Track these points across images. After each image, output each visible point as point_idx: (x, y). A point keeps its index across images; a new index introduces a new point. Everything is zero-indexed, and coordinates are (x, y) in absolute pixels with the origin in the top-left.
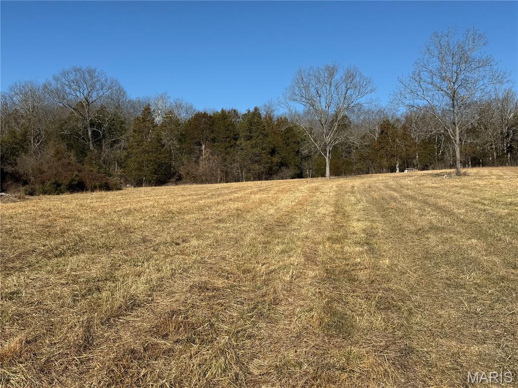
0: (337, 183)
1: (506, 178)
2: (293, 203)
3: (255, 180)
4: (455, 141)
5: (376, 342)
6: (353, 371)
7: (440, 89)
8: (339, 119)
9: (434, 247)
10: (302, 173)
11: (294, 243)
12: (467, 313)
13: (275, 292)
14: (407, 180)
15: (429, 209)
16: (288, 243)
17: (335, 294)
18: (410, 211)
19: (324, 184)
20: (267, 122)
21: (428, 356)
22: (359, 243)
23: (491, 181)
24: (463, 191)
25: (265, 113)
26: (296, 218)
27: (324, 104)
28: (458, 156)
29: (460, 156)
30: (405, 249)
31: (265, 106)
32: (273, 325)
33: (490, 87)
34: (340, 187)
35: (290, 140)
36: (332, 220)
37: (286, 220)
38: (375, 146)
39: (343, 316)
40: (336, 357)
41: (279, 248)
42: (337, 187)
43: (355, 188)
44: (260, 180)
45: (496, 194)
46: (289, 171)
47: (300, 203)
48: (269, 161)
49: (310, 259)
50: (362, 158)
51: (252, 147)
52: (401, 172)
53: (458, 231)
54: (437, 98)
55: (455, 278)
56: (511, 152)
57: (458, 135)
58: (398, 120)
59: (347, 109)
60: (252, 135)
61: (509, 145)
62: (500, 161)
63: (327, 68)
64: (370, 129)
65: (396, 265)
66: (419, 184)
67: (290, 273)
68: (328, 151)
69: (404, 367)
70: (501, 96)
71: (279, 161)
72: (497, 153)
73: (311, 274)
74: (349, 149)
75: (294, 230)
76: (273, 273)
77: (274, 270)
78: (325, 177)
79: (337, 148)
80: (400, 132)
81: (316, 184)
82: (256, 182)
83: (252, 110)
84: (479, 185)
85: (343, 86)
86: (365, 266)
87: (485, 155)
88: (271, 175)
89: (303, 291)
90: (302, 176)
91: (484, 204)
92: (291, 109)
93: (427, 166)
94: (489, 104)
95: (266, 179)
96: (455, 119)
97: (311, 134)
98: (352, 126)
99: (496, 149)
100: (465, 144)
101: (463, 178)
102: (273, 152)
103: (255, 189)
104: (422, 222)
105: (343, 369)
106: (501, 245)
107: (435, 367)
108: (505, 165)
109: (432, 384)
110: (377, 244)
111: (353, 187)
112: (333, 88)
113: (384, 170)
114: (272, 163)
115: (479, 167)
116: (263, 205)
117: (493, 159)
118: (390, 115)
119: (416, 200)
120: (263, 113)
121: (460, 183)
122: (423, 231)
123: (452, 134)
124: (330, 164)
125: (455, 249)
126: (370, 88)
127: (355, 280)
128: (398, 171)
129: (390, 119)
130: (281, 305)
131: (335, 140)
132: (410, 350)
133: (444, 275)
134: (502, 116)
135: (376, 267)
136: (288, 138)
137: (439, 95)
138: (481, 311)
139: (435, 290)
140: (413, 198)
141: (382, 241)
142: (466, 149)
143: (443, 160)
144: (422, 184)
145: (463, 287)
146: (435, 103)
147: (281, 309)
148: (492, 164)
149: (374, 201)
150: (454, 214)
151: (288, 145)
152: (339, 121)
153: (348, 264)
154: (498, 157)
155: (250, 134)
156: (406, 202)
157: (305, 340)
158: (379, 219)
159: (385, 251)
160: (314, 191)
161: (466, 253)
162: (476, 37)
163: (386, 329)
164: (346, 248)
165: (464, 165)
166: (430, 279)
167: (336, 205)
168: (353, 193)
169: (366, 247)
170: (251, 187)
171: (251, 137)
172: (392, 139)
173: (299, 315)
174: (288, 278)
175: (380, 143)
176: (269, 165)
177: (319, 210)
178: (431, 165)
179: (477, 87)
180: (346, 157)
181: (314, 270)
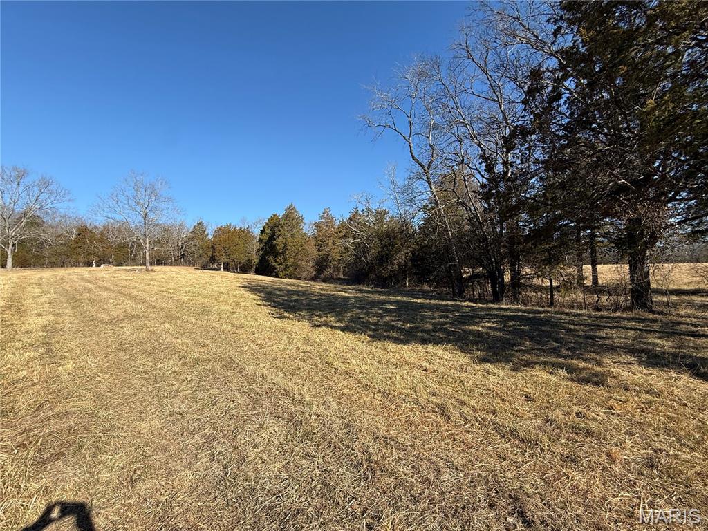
0: (21, 274)
4: (146, 247)
7: (134, 210)
8: (28, 216)
9: (129, 336)
14: (102, 273)
15: (124, 299)
22: (32, 346)
23: (172, 276)
28: (147, 257)
29: (149, 257)
34: (23, 279)
38: (72, 245)
42: (18, 279)
43: (44, 280)
45: (177, 285)
52: (98, 267)
53: (151, 317)
56: (183, 258)
57: (147, 244)
61: (182, 253)
64: (66, 230)
66: (114, 277)
68: (11, 244)
72: (174, 258)
78: (5, 268)
80: (98, 236)
84: (164, 278)
85: (36, 188)
87: (166, 259)
91: (170, 293)
93: (121, 263)
94: (170, 227)
96: (145, 233)
98: (45, 225)
99: (174, 255)
100: (152, 250)
101: (151, 273)
108: (179, 266)
111: (41, 279)
112: (21, 188)
113: (81, 264)
117: (172, 261)
118: (88, 222)
119: (111, 290)
121: (149, 277)
122: (118, 321)
123: (143, 243)
128: (94, 266)
131: (22, 235)
134: (178, 236)
137: (133, 214)
140: (108, 289)
142: (153, 254)
143: (134, 260)
146: (130, 219)
149: (64, 293)
150: (146, 302)
152: (28, 219)
156: (100, 293)
165: (152, 264)
167: (10, 298)
168: (40, 284)
169: (41, 350)
172: (89, 240)
175: (77, 243)
178: (124, 263)
179: (163, 214)
180: (37, 251)
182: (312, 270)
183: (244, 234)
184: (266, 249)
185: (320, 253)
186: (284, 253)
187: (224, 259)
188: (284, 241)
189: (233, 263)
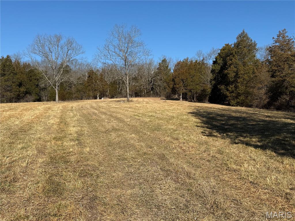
0: (63, 105)
1: (150, 103)
2: (33, 117)
3: (7, 102)
4: (127, 84)
5: (77, 196)
6: (61, 215)
7: (119, 55)
8: (63, 67)
9: (114, 139)
10: (40, 98)
11: (31, 142)
12: (127, 173)
13: (14, 174)
14: (102, 104)
15: (113, 119)
16: (27, 142)
17: (55, 171)
18: (103, 120)
19: (54, 105)
20: (16, 65)
21: (105, 199)
22: (73, 140)
23: (143, 104)
24: (130, 110)
25: (14, 60)
26: (34, 127)
27: (54, 57)
28: (128, 91)
29: (129, 91)
30: (99, 142)
31: (15, 55)
32: (12, 195)
33: (143, 57)
34: (64, 107)
35: (32, 77)
36: (57, 127)
37: (27, 128)
38: (85, 84)
39: (58, 184)
40: (51, 209)
41: (20, 146)
42: (62, 107)
43: (74, 108)
44: (11, 103)
45: (145, 111)
46: (31, 97)
47: (38, 117)
48: (17, 90)
49: (41, 151)
50: (78, 91)
51: (5, 81)
52: (100, 99)
53: (126, 131)
54: (118, 60)
55: (123, 155)
56: (153, 90)
57: (128, 81)
58: (98, 70)
59: (69, 61)
60: (5, 73)
61: (152, 87)
62: (148, 95)
63: (56, 36)
64: (82, 74)
65: (93, 151)
66: (109, 106)
67: (27, 161)
68: (57, 85)
69: (91, 208)
70: (148, 62)
71: (25, 90)
72: (147, 91)
73: (40, 160)
74: (70, 85)
75: (32, 134)
76: (14, 162)
77: (16, 160)
78: (55, 101)
79: (63, 84)
80: (99, 77)
81: (49, 105)
82: (8, 104)
83: (5, 57)
84: (137, 107)
85: (66, 47)
86: (75, 153)
87: (141, 91)
88: (19, 99)
89: (34, 172)
90: (41, 100)
91: (139, 116)
92: (33, 58)
93: (113, 96)
94: (143, 66)
95: (16, 102)
96: (126, 72)
97: (46, 74)
98: (72, 72)
99: (146, 88)
100: (131, 86)
101: (130, 103)
102: (20, 85)
103: (6, 108)
104: (109, 127)
105: (55, 215)
106: (146, 137)
107: (108, 205)
108: (150, 97)
109: (106, 215)
110: (83, 140)
111: (72, 107)
112: (59, 48)
113: (91, 98)
114: (20, 91)
115: (138, 97)
116: (11, 119)
117: (145, 93)
118: (94, 67)
119: (107, 114)
120: (13, 60)
121: (129, 106)
122: (109, 131)
123: (125, 80)
124: (59, 93)
125: (124, 140)
126: (81, 51)
127: (68, 162)
128: (98, 99)
129: (93, 69)
130: (18, 182)
131: (61, 80)
132: (95, 198)
133: (117, 154)
134: (149, 72)
135: (81, 153)
136: (31, 77)
137: (118, 59)
138: (134, 171)
139: (112, 163)
140: (105, 114)
141: (86, 138)
142: (132, 88)
143: (121, 93)
144: (110, 106)
145: (126, 159)
146: (117, 63)
147: (18, 184)
148: (144, 96)
149: (84, 115)
150: (124, 122)
151: (31, 81)
152: (64, 68)
153: (65, 153)
154: (147, 92)
155: (3, 72)
156: (101, 116)
157: (33, 201)
158: (86, 125)
159: (87, 144)
160: (47, 109)
161: (129, 142)
162: (136, 30)
163: (83, 188)
164: (65, 143)
165: (131, 96)
166: (110, 157)
167: (61, 118)
168: (72, 111)
169: (76, 142)
170: (4, 107)
171: (5, 75)
172: (95, 80)
173: (30, 187)
174: (24, 165)
175: (88, 82)
176: (18, 93)
177: (49, 121)
178: (115, 96)
179: (137, 56)
180: (69, 90)
181: (43, 158)
182: (264, 98)
183: (199, 66)
184: (218, 79)
185: (273, 79)
186: (235, 81)
187: (182, 90)
188: (235, 69)
189: (190, 93)
